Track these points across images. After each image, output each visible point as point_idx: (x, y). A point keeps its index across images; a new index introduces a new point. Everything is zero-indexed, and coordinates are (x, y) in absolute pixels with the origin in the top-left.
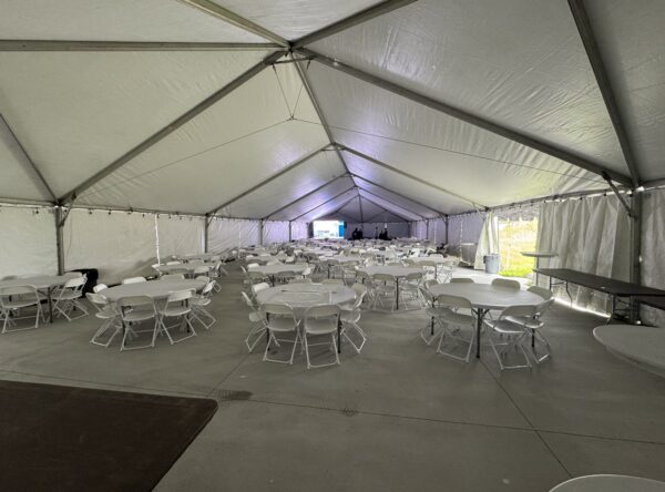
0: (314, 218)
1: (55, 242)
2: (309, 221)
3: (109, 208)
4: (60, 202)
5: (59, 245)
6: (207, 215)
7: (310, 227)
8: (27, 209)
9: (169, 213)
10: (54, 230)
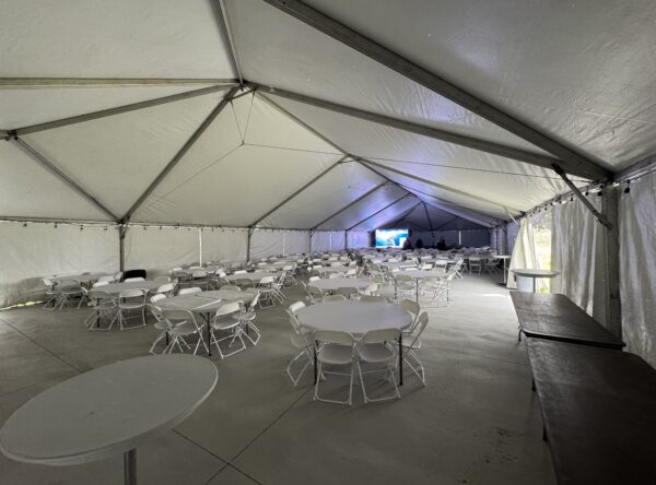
0: (375, 227)
1: (119, 249)
2: (371, 230)
3: (160, 223)
4: (122, 221)
5: (121, 252)
6: (250, 227)
7: (373, 235)
8: (99, 227)
9: (212, 226)
10: (119, 241)
